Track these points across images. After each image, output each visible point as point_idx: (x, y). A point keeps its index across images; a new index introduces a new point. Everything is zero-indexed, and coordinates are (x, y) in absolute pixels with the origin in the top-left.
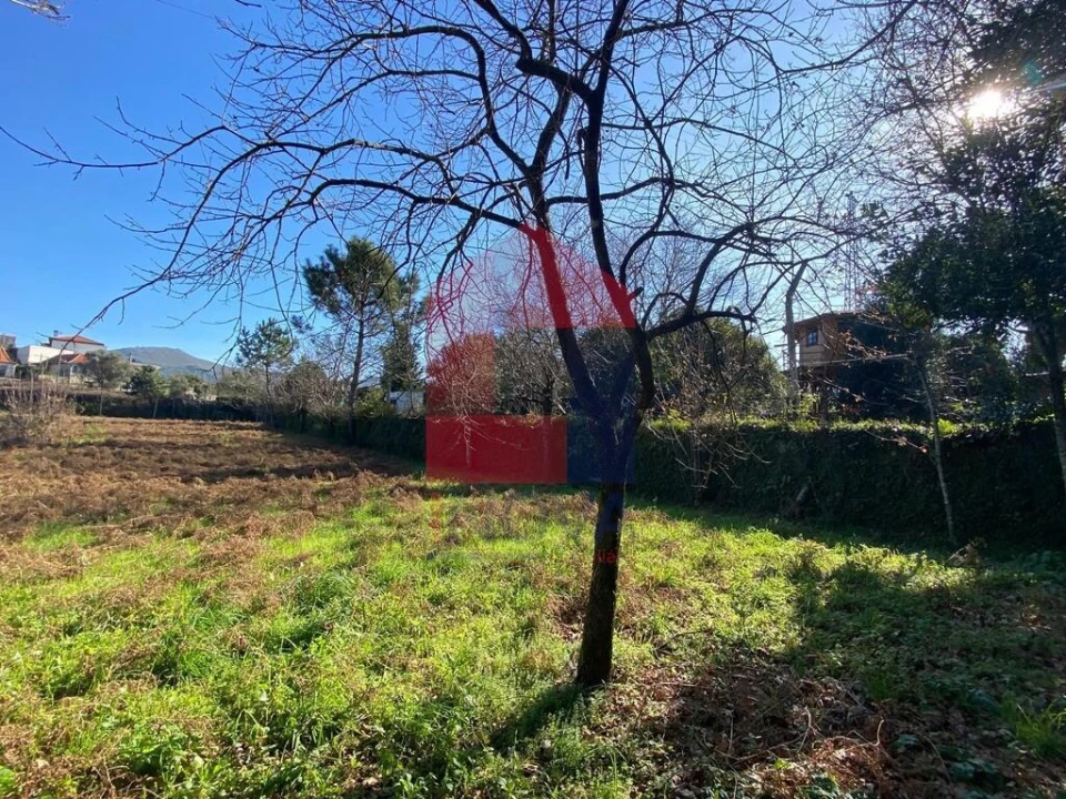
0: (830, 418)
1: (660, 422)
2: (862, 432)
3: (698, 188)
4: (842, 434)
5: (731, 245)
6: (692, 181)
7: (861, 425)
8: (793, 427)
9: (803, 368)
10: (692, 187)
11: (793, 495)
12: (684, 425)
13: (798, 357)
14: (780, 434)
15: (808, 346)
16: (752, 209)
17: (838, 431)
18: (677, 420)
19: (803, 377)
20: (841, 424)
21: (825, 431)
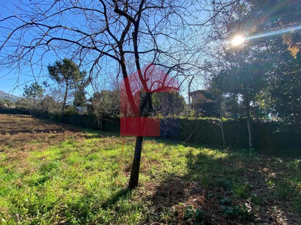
0: (198, 117)
1: (156, 117)
2: (205, 120)
3: (166, 53)
4: (201, 121)
5: (174, 70)
6: (165, 51)
7: (205, 118)
8: (189, 119)
9: (192, 104)
10: (165, 53)
11: (189, 136)
12: (162, 118)
13: (191, 101)
14: (186, 120)
15: (194, 98)
16: (179, 60)
17: (200, 120)
18: (160, 116)
19: (192, 106)
20: (200, 118)
21: (197, 120)
